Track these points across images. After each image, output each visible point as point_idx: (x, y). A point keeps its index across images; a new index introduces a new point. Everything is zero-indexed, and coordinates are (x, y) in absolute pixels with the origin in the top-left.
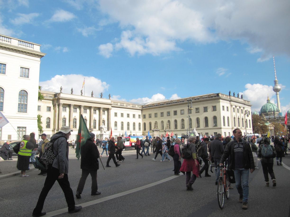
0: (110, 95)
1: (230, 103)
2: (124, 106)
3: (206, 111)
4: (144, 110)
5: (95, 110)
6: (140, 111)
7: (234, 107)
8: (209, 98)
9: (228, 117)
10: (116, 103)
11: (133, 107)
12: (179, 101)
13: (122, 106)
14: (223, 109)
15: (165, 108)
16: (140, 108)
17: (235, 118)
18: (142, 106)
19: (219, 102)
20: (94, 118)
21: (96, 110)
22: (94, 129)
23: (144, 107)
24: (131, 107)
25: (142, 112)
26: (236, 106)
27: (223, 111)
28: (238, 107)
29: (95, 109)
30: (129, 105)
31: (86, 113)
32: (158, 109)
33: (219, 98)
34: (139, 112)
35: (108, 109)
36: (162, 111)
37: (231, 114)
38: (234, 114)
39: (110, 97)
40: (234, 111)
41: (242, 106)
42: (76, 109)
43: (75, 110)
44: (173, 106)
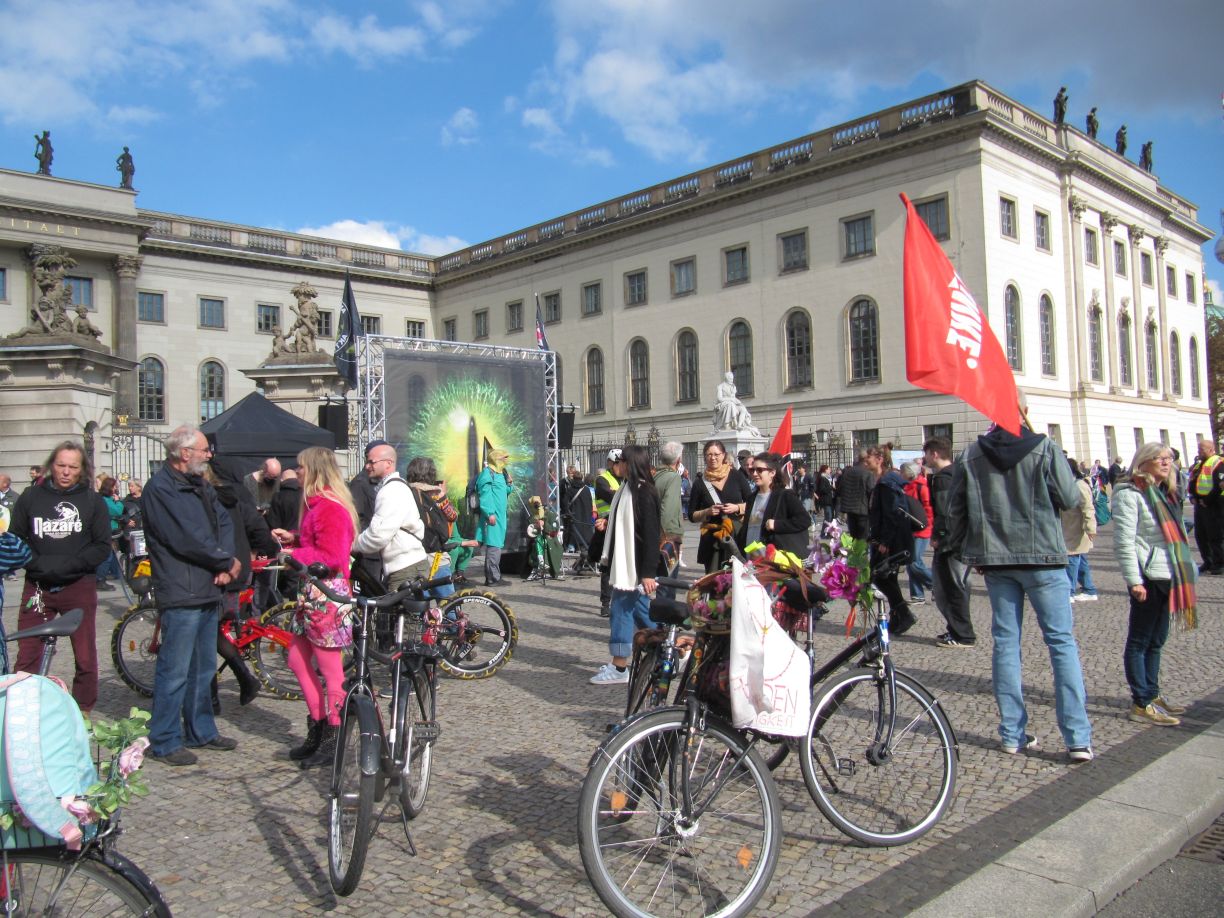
0: (125, 157)
1: (1063, 188)
2: (284, 254)
3: (861, 247)
4: (446, 285)
6: (424, 295)
7: (1091, 219)
8: (884, 136)
9: (1046, 302)
10: (214, 233)
11: (357, 264)
13: (266, 251)
14: (1010, 229)
16: (418, 272)
17: (1095, 312)
18: (438, 261)
19: (975, 158)
23: (444, 272)
24: (343, 262)
25: (435, 305)
26: (1107, 221)
27: (1007, 244)
28: (1120, 233)
30: (331, 251)
33: (971, 128)
34: (416, 305)
36: (550, 285)
37: (1067, 280)
38: (1093, 279)
39: (126, 173)
40: (1092, 258)
41: (1148, 229)
44: (622, 240)
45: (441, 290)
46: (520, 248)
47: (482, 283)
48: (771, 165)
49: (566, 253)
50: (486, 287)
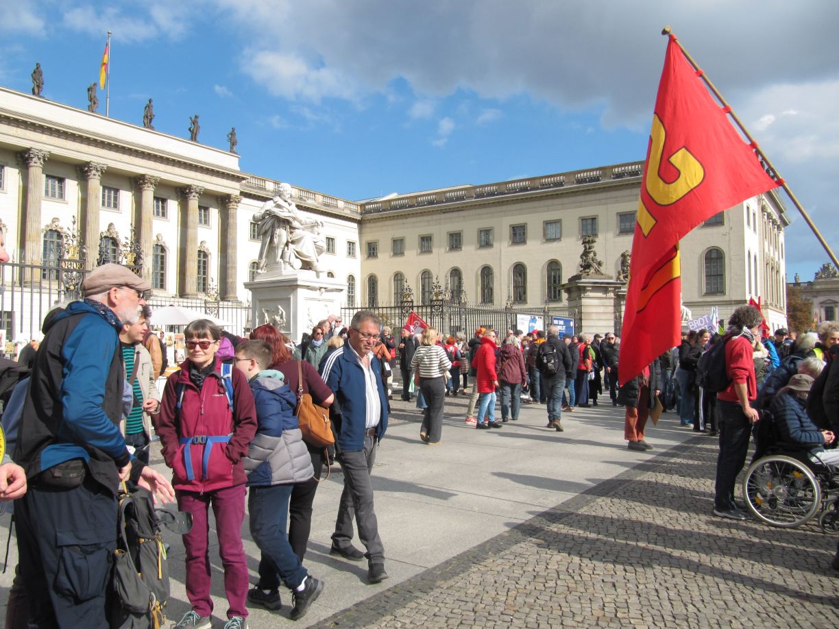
0: (233, 134)
1: (760, 201)
4: (370, 221)
5: (161, 200)
6: (355, 225)
7: (765, 216)
9: (756, 259)
11: (325, 205)
12: (537, 183)
14: (748, 222)
15: (472, 212)
16: (353, 212)
17: (767, 264)
18: (362, 206)
20: (155, 238)
21: (164, 201)
22: (155, 292)
23: (369, 212)
25: (360, 233)
26: (769, 218)
27: (748, 230)
28: (771, 223)
29: (162, 194)
30: (312, 196)
31: (116, 206)
32: (435, 217)
34: (350, 231)
35: (223, 201)
36: (454, 228)
37: (760, 248)
38: (766, 247)
39: (233, 144)
40: (766, 236)
41: (777, 221)
42: (61, 180)
43: (53, 188)
44: (509, 206)
45: (365, 223)
46: (431, 203)
47: (400, 221)
48: (613, 175)
49: (467, 210)
50: (403, 224)
